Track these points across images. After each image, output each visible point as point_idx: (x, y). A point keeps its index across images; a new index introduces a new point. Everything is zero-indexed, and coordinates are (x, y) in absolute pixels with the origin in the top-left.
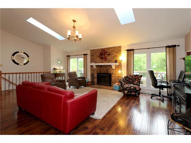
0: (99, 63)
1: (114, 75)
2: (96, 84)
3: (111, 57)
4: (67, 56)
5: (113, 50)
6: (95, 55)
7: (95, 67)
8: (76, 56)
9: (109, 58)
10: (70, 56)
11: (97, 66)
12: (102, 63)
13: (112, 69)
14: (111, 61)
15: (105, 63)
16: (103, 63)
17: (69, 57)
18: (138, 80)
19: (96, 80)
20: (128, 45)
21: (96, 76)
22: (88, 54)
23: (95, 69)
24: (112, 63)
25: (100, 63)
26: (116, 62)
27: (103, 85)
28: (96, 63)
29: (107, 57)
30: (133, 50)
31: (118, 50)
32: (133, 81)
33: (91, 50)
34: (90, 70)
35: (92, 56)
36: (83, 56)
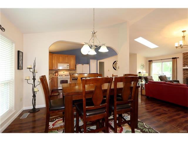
4: (149, 61)
33: (183, 53)
34: (183, 74)
35: (185, 59)
36: (171, 60)
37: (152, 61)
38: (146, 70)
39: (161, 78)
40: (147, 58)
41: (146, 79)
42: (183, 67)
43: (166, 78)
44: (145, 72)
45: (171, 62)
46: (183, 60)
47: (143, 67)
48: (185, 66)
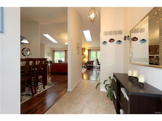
8: (59, 51)
17: (54, 51)
18: (92, 63)
20: (88, 48)
22: (67, 50)
26: (83, 55)
30: (90, 50)
31: (84, 49)
36: (64, 51)
38: (51, 57)
39: (59, 61)
40: (51, 49)
41: (51, 62)
43: (62, 62)
44: (50, 58)
45: (64, 53)
47: (49, 54)
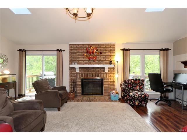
0: (84, 64)
1: (107, 81)
2: (80, 95)
3: (103, 56)
4: (20, 50)
5: (105, 48)
6: (79, 52)
7: (78, 70)
8: (41, 52)
9: (99, 58)
10: (25, 50)
11: (81, 68)
12: (88, 64)
13: (103, 72)
14: (103, 61)
15: (93, 64)
16: (91, 64)
17: (24, 52)
18: (141, 86)
19: (79, 90)
20: (123, 43)
21: (79, 82)
22: (64, 50)
23: (78, 73)
24: (103, 64)
25: (86, 64)
26: (110, 63)
27: (91, 95)
28: (79, 64)
29: (97, 56)
30: (129, 50)
31: (112, 48)
32: (133, 87)
33: (70, 44)
34: (69, 75)
35: (72, 53)
37: (25, 51)
42: (70, 64)
45: (56, 57)
46: (70, 54)
48: (72, 64)
